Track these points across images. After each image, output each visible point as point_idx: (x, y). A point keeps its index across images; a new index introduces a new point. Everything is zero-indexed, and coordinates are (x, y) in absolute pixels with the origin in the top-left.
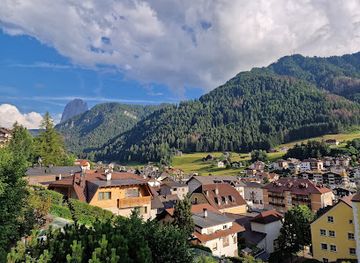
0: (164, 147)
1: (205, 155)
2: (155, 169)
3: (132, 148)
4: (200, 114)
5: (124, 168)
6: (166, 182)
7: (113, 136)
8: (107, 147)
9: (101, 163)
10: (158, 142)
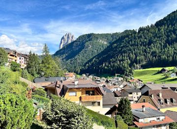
0: (126, 64)
1: (160, 69)
2: (120, 79)
3: (104, 65)
4: (155, 36)
5: (99, 79)
6: (126, 88)
7: (91, 57)
8: (87, 65)
9: (84, 75)
10: (123, 60)
